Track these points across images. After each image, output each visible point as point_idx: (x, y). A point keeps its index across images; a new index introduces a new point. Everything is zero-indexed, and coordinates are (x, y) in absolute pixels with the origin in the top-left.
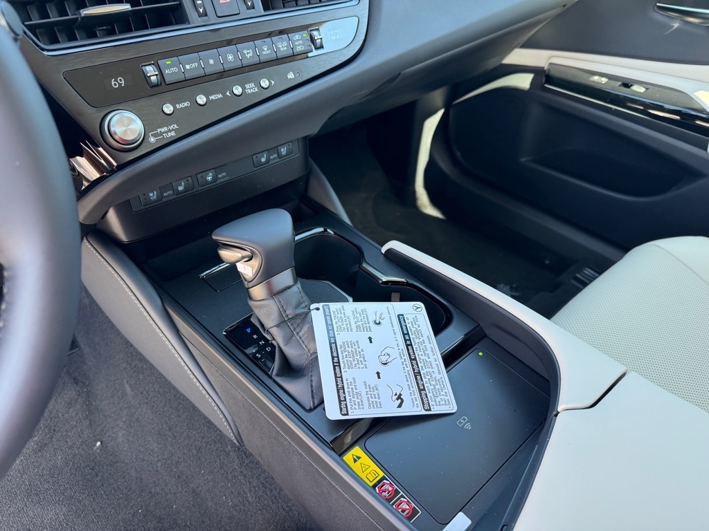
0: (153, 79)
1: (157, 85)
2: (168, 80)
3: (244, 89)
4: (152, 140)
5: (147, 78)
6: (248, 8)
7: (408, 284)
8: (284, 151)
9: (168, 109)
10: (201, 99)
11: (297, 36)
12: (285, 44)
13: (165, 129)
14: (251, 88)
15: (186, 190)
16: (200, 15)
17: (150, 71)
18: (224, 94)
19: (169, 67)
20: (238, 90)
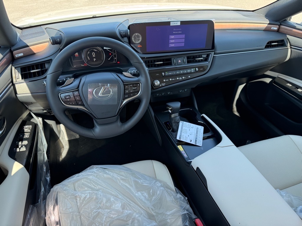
0: (163, 75)
1: (164, 76)
2: (166, 75)
3: (179, 78)
4: (160, 85)
5: (162, 75)
6: (184, 63)
7: (203, 124)
8: (186, 90)
9: (164, 80)
10: (171, 80)
11: (193, 69)
12: (190, 70)
13: (163, 84)
14: (181, 78)
15: (164, 95)
16: (174, 64)
17: (163, 74)
18: (175, 79)
19: (167, 73)
20: (178, 78)
